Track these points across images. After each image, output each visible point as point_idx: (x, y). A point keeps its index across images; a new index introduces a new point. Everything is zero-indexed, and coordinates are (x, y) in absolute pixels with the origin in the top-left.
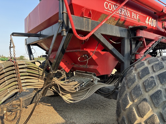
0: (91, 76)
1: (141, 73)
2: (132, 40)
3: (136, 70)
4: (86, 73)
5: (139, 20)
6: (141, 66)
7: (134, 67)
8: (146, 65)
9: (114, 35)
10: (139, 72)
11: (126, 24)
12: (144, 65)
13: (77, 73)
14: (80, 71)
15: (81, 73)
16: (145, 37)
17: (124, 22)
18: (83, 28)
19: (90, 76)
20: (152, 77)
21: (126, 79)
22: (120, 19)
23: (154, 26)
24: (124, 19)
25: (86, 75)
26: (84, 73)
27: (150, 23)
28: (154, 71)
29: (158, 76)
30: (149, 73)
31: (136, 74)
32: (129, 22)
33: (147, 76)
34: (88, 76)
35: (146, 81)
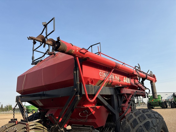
0: (90, 129)
1: (133, 124)
2: (118, 96)
3: (128, 121)
4: (84, 126)
5: (120, 80)
6: (132, 118)
7: (126, 118)
8: (134, 117)
9: (107, 94)
10: (131, 123)
11: (113, 84)
12: (133, 117)
13: (73, 127)
14: (77, 125)
15: (78, 127)
16: (126, 93)
17: (111, 83)
18: (90, 93)
19: (88, 129)
20: (141, 126)
21: (123, 129)
22: (109, 82)
23: (129, 83)
24: (111, 81)
25: (84, 129)
26: (81, 126)
27: (126, 81)
28: (141, 121)
29: (144, 125)
30: (138, 123)
31: (129, 125)
32: (114, 82)
33: (137, 126)
34: (87, 129)
35: (137, 130)
